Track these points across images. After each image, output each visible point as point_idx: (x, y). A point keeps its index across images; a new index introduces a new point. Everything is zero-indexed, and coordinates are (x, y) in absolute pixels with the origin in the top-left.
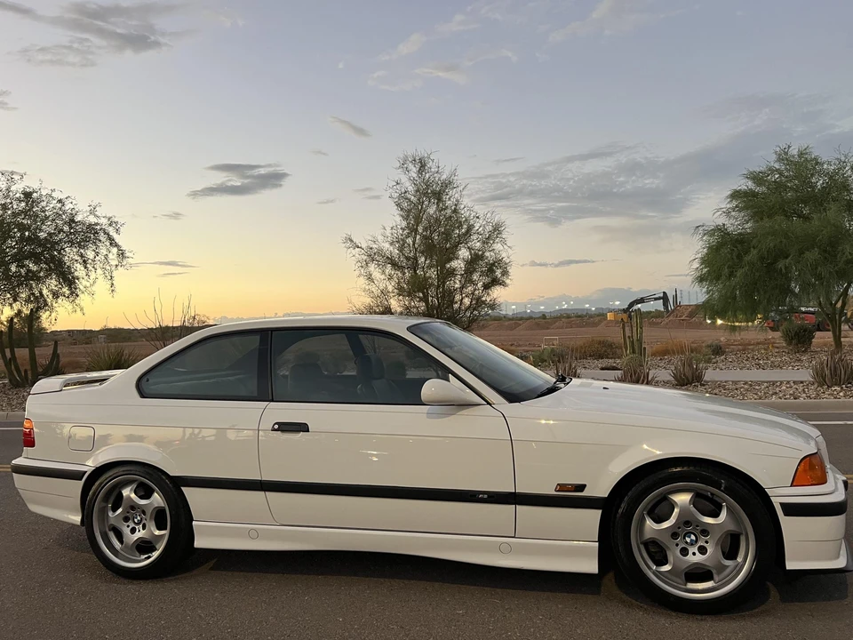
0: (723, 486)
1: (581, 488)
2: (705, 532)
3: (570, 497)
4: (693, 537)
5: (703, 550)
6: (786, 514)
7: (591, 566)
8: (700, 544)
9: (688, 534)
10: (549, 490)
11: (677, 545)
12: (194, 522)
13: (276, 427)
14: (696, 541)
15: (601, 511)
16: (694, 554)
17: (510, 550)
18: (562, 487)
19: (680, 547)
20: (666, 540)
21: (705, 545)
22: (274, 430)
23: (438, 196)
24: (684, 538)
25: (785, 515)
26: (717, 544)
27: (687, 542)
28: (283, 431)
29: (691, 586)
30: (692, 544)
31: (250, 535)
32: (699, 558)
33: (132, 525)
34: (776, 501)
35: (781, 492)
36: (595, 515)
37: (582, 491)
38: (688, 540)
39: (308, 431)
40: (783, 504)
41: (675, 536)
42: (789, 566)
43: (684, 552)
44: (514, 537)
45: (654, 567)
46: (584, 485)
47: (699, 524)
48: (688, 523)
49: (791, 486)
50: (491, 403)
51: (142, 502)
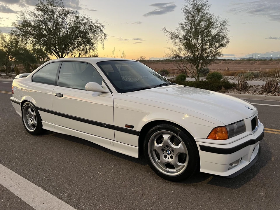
0: (179, 134)
1: (133, 127)
2: (173, 151)
3: (128, 130)
4: (169, 152)
5: (172, 157)
6: (201, 150)
7: (136, 155)
8: (172, 155)
9: (168, 150)
10: (123, 126)
11: (164, 153)
12: (42, 121)
13: (56, 94)
14: (170, 154)
16: (169, 158)
17: (114, 145)
18: (127, 126)
19: (164, 155)
20: (159, 151)
21: (173, 155)
23: (199, 11)
26: (176, 156)
27: (167, 153)
28: (57, 96)
29: (168, 169)
30: (169, 155)
31: (53, 127)
32: (170, 160)
33: (31, 119)
34: (198, 144)
35: (201, 140)
36: (137, 137)
38: (168, 152)
39: (62, 97)
40: (200, 145)
41: (163, 150)
42: (202, 170)
43: (166, 157)
44: (115, 141)
45: (157, 160)
46: (134, 126)
47: (171, 147)
48: (168, 146)
49: (206, 139)
50: (112, 92)
51: (32, 113)
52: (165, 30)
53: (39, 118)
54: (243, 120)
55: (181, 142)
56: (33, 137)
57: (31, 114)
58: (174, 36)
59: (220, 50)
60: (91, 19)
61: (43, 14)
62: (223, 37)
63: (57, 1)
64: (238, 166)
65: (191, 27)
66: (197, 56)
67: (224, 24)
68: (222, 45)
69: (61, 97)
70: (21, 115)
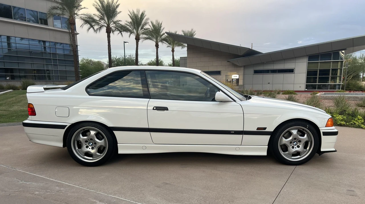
0: (308, 127)
1: (265, 128)
2: (300, 141)
4: (296, 143)
5: (298, 147)
7: (265, 153)
8: (298, 145)
9: (294, 142)
10: (255, 129)
11: (291, 145)
12: (118, 144)
13: (155, 108)
14: (297, 144)
15: (270, 136)
16: (296, 148)
17: (240, 149)
19: (292, 146)
20: (288, 144)
22: (153, 109)
24: (293, 143)
25: (323, 135)
26: (302, 145)
27: (294, 145)
28: (157, 110)
29: (294, 157)
31: (142, 148)
34: (321, 131)
35: (323, 129)
36: (268, 137)
37: (265, 130)
39: (168, 110)
40: (323, 132)
41: (291, 143)
42: (321, 150)
43: (293, 147)
44: (241, 145)
45: (283, 152)
47: (298, 139)
48: (295, 139)
49: (325, 127)
50: (235, 101)
69: (164, 110)
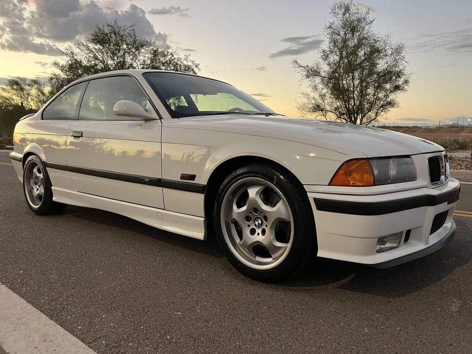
0: (275, 180)
1: (193, 177)
2: (266, 218)
3: (186, 184)
4: (260, 221)
5: (263, 232)
6: (319, 209)
9: (256, 219)
10: (177, 178)
11: (249, 226)
12: (52, 187)
15: (204, 195)
17: (162, 218)
18: (183, 177)
19: (251, 228)
21: (266, 228)
22: (72, 135)
24: (255, 222)
25: (317, 209)
26: (271, 228)
27: (256, 225)
29: (258, 259)
30: (259, 227)
31: (68, 196)
32: (261, 238)
33: (37, 187)
34: (311, 196)
36: (200, 198)
37: (194, 180)
38: (257, 223)
39: (82, 136)
40: (315, 199)
41: (248, 219)
42: (320, 254)
43: (253, 232)
44: (164, 209)
45: (238, 240)
46: (195, 176)
47: (262, 211)
48: (256, 209)
49: (328, 185)
50: (161, 118)
51: (38, 175)
52: (297, 62)
53: (47, 184)
54: (408, 156)
55: (281, 199)
56: (38, 218)
57: (37, 177)
58: (313, 73)
59: (392, 97)
60: (178, 54)
61: (101, 47)
62: (399, 74)
63: (124, 28)
64: (400, 248)
65: (341, 58)
66: (353, 106)
67: (398, 50)
68: (397, 88)
69: (79, 137)
70: (22, 180)
